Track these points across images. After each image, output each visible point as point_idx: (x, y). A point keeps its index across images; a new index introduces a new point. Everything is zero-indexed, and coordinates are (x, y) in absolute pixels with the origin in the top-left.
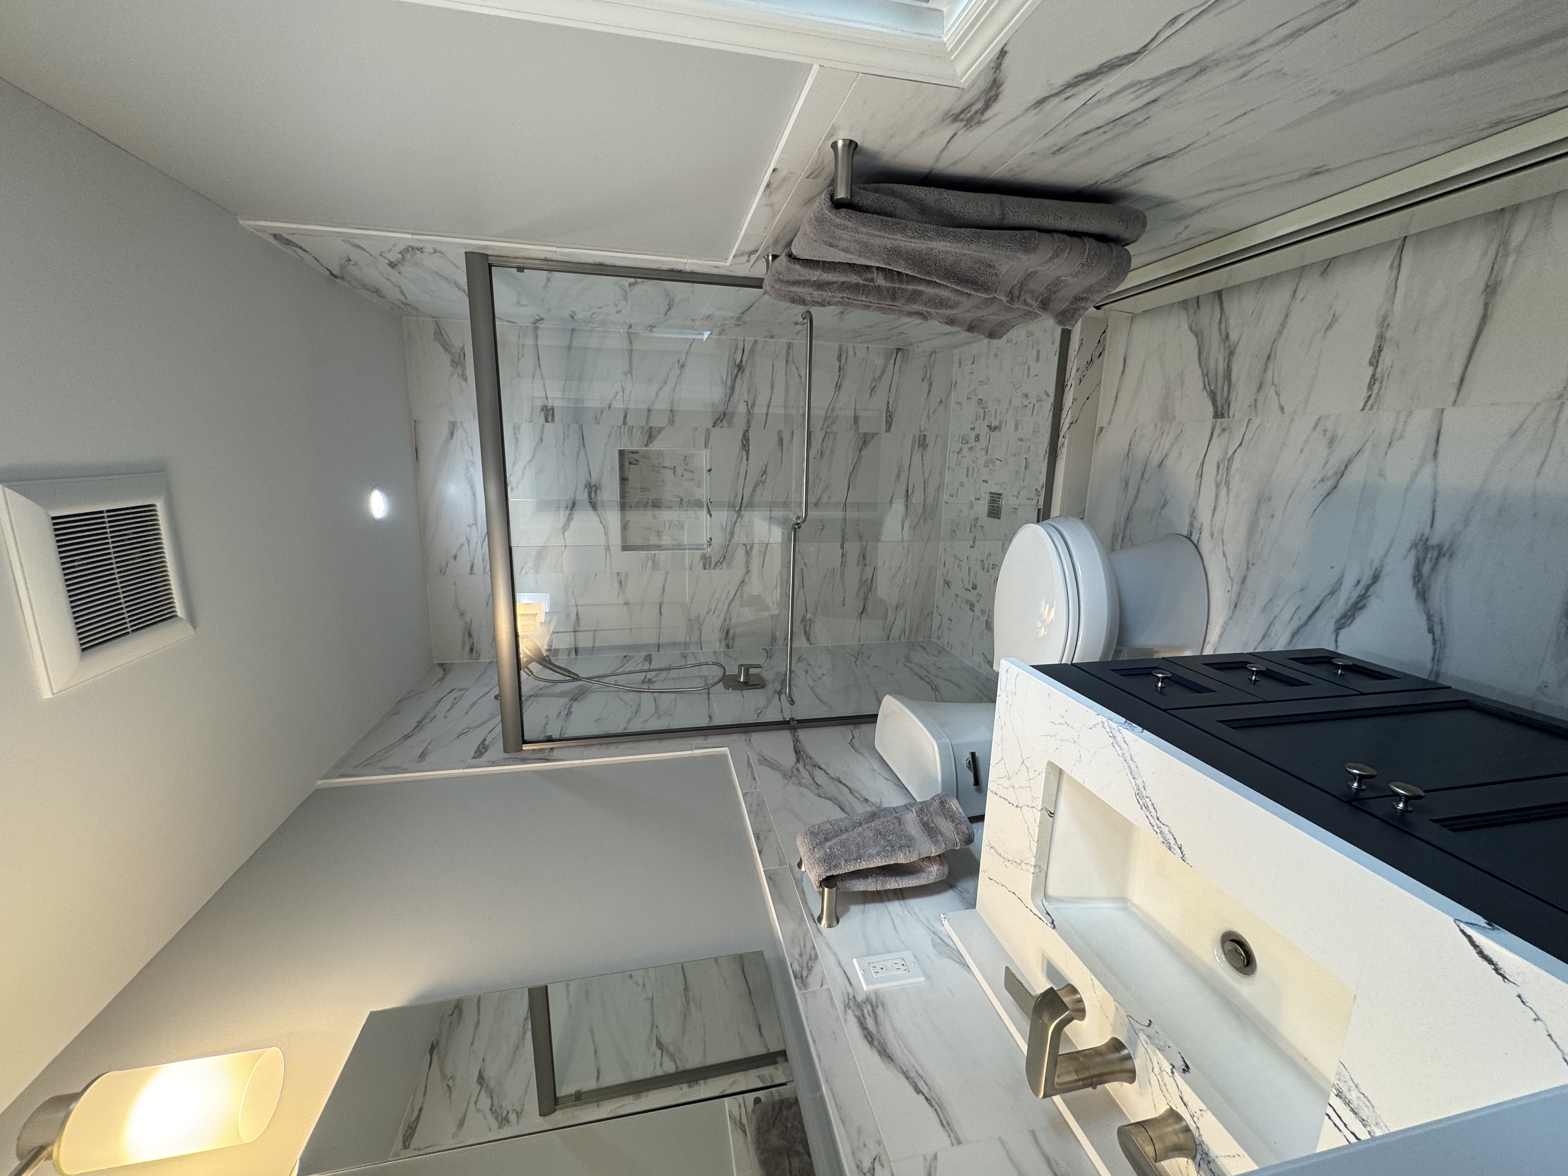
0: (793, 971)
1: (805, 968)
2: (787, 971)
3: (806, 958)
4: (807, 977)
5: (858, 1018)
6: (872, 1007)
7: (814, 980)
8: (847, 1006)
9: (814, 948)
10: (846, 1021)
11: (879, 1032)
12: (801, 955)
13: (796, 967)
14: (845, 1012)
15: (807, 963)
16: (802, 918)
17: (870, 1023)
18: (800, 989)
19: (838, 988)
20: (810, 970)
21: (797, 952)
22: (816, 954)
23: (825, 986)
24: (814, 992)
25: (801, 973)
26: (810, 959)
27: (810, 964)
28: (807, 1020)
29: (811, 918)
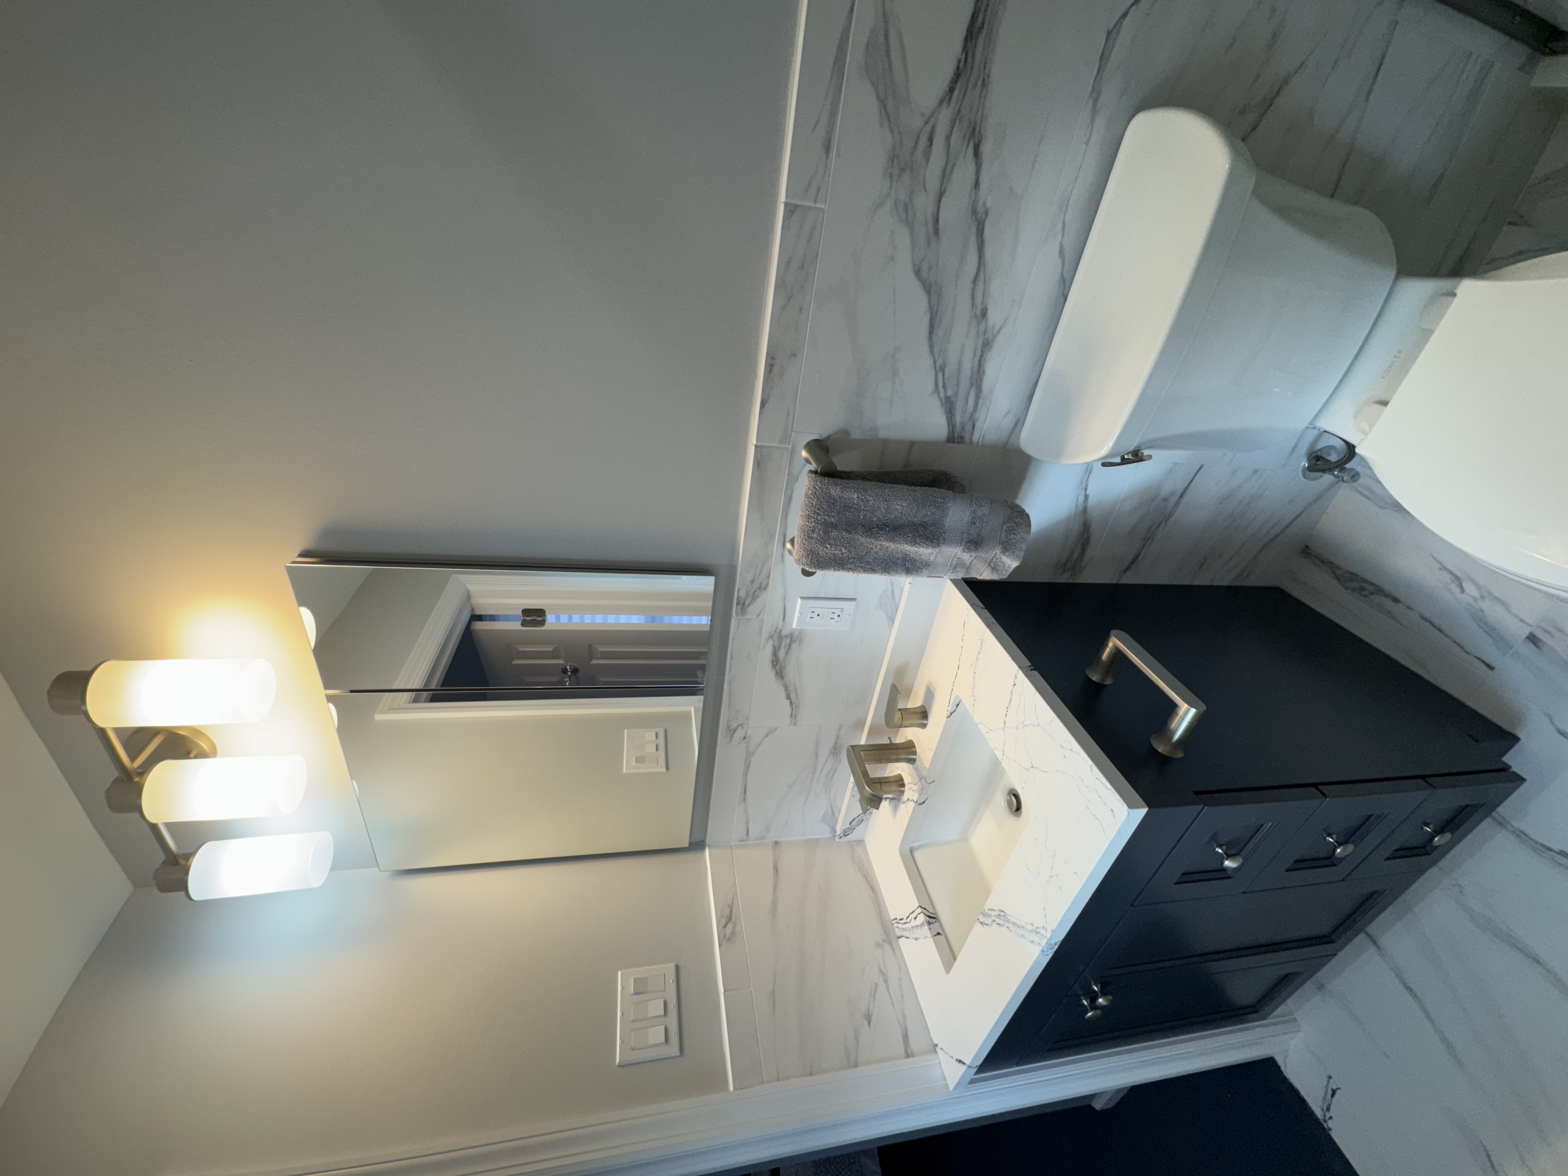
0: (738, 597)
1: (750, 597)
2: (733, 596)
3: (756, 585)
4: (748, 606)
5: (774, 647)
6: (791, 641)
7: (752, 610)
8: (771, 637)
9: (768, 577)
10: (764, 647)
11: (784, 660)
12: (752, 582)
13: (743, 594)
14: (767, 641)
15: (755, 591)
16: (772, 536)
17: (781, 654)
18: (737, 615)
19: (771, 619)
20: (754, 598)
21: (749, 577)
22: (767, 584)
23: (761, 617)
24: (749, 620)
25: (745, 600)
26: (760, 588)
27: (756, 593)
28: (733, 641)
29: (782, 537)
